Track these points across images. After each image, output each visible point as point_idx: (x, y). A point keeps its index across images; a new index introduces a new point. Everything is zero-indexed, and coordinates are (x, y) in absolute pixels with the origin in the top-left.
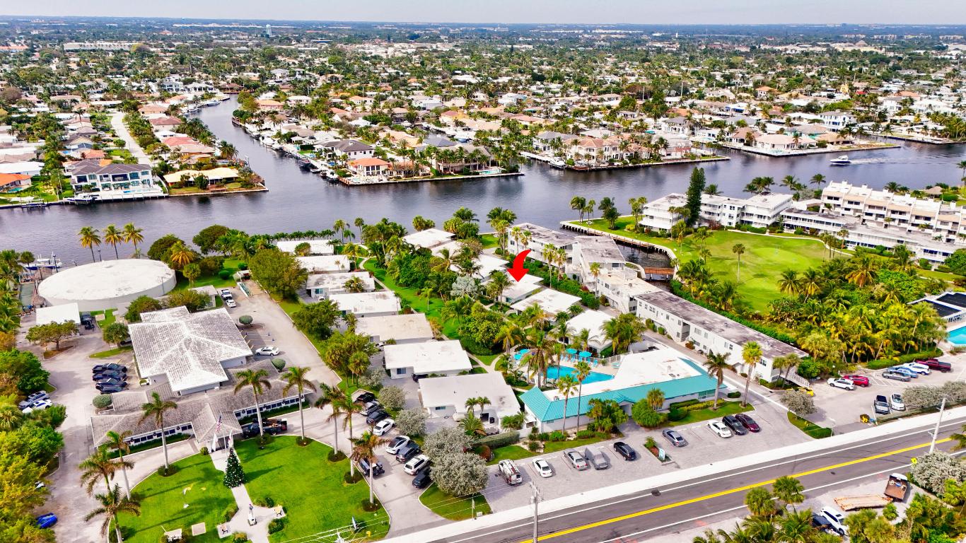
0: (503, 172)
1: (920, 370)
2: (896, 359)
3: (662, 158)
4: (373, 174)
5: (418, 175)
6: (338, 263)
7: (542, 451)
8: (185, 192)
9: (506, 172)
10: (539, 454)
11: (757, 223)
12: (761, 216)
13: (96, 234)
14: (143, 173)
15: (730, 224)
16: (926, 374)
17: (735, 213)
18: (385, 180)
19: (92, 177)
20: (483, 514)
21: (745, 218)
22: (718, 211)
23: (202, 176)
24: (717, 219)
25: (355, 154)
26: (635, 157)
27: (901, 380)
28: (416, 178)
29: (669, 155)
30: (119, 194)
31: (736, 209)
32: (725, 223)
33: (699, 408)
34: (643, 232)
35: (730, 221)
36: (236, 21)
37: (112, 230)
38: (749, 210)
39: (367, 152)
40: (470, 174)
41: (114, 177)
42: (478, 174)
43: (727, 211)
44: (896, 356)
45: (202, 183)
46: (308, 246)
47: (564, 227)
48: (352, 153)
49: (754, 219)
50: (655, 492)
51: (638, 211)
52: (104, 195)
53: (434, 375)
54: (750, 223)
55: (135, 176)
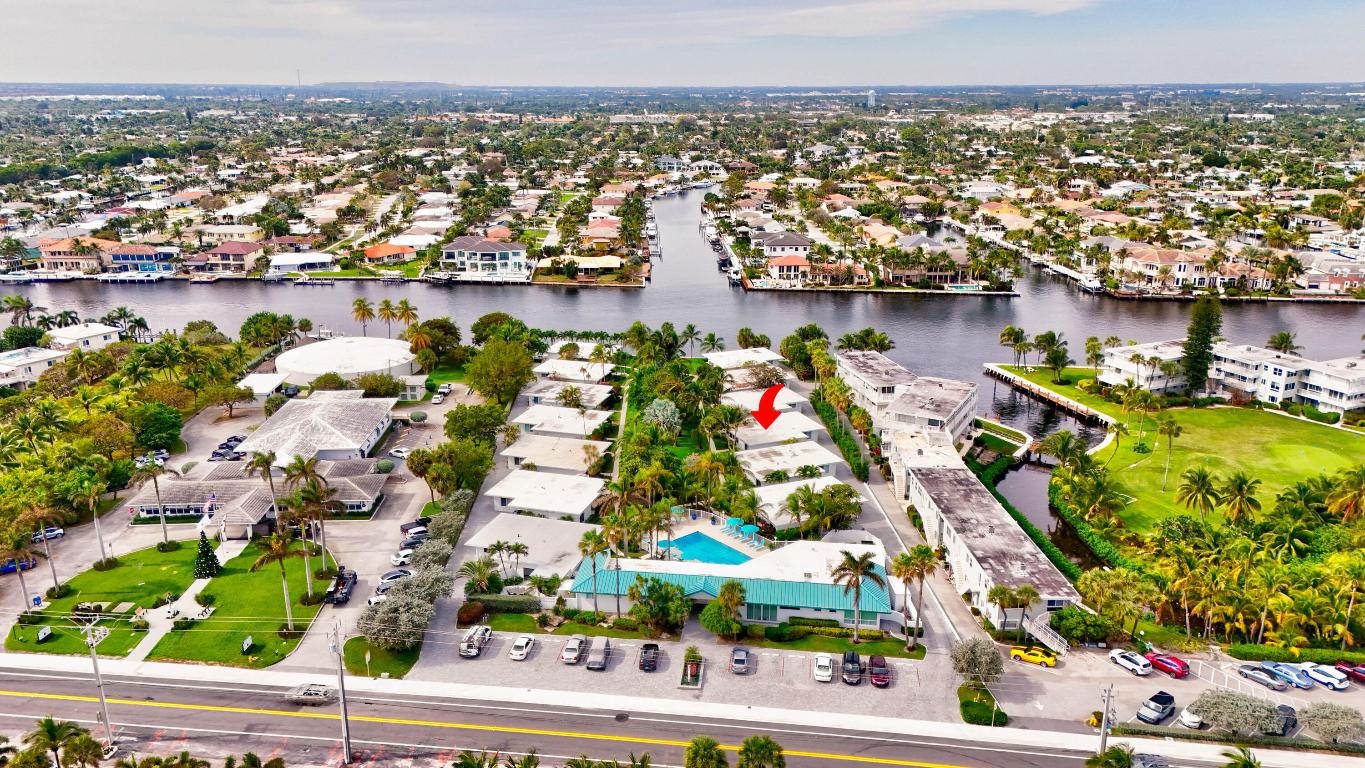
0: (985, 288)
1: (1326, 680)
2: (1295, 651)
3: (1292, 291)
4: (788, 277)
5: (852, 282)
6: (584, 370)
7: (550, 630)
8: (552, 280)
9: (989, 290)
10: (546, 632)
11: (1327, 404)
12: (1336, 393)
13: (371, 307)
14: (515, 254)
15: (1273, 399)
16: (1335, 689)
17: (1281, 381)
18: (799, 287)
19: (461, 254)
20: (390, 677)
21: (1307, 394)
22: (1250, 375)
23: (574, 263)
24: (1249, 387)
25: (783, 250)
26: (1239, 285)
27: (1268, 685)
28: (847, 287)
29: (1316, 287)
30: (481, 275)
31: (1284, 374)
32: (1264, 395)
33: (830, 634)
34: (1100, 393)
35: (1274, 394)
36: (847, 89)
37: (387, 304)
38: (1313, 380)
39: (801, 248)
40: (928, 288)
41: (483, 255)
42: (942, 288)
43: (1269, 376)
44: (1299, 646)
45: (572, 271)
46: (576, 348)
47: (991, 374)
48: (779, 249)
49: (1322, 397)
50: (622, 717)
51: (1097, 358)
52: (464, 276)
53: (530, 513)
54: (1314, 402)
55: (504, 257)
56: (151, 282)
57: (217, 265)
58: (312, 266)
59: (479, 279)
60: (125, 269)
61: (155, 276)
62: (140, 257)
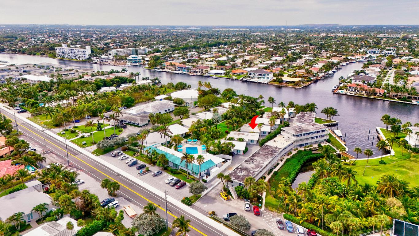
2: (301, 222)
4: (352, 91)
8: (275, 84)
14: (268, 75)
19: (253, 74)
20: (96, 155)
23: (282, 79)
33: (185, 175)
37: (206, 83)
40: (404, 101)
41: (259, 74)
42: (411, 101)
45: (281, 81)
55: (264, 75)
56: (182, 74)
57: (198, 71)
58: (218, 74)
59: (257, 81)
60: (179, 70)
61: (184, 72)
62: (183, 68)
